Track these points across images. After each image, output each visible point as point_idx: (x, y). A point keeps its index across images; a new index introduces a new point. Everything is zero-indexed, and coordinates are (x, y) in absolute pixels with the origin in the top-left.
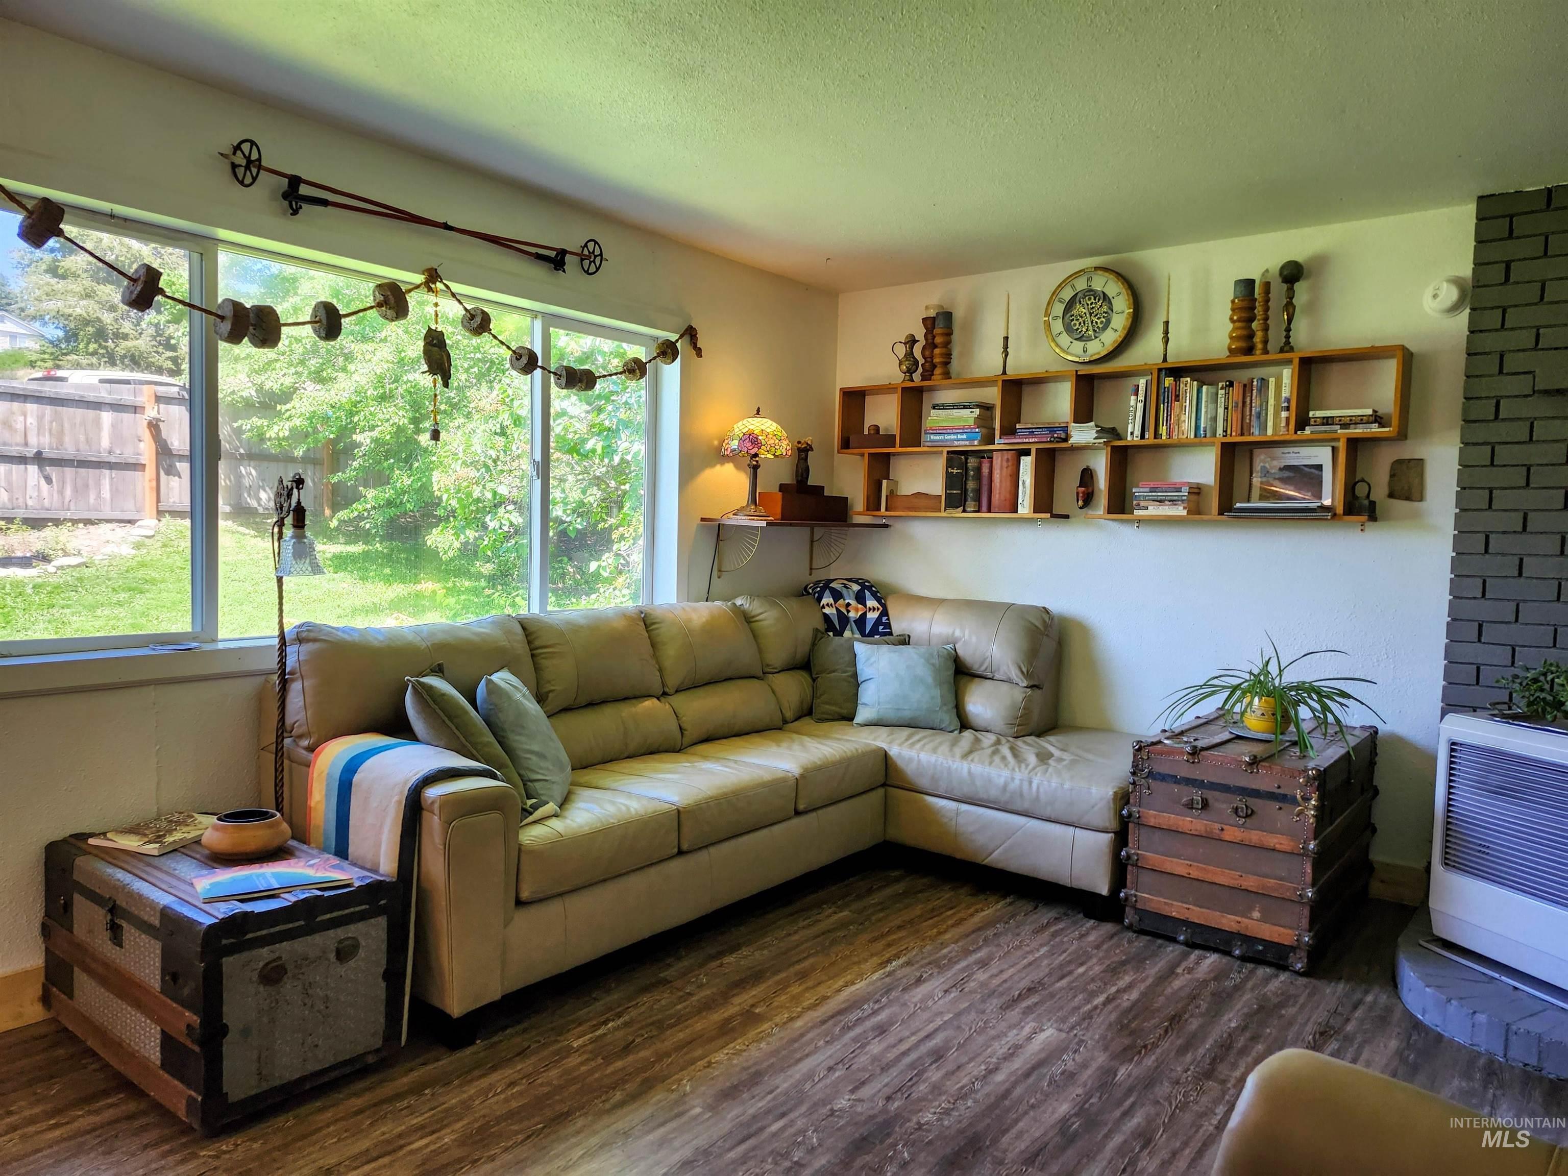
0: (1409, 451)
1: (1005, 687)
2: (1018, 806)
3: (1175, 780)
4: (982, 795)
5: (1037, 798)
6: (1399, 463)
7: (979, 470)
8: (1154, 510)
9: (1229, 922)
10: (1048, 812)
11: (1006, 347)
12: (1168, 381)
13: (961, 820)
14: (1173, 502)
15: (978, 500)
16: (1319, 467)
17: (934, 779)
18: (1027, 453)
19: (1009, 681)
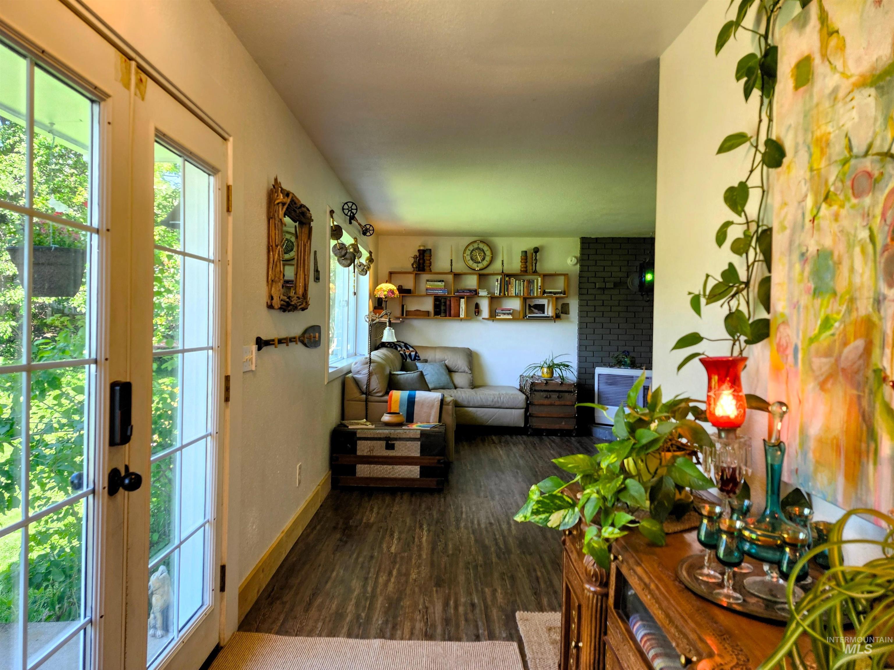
0: (566, 301)
1: (464, 374)
2: (497, 406)
3: (542, 391)
4: (485, 404)
5: (503, 402)
6: (563, 304)
7: (445, 303)
8: (502, 317)
9: (557, 427)
10: (507, 406)
11: (451, 263)
12: (507, 279)
13: (478, 413)
14: (508, 314)
15: (445, 312)
16: (544, 305)
17: (469, 402)
18: (463, 298)
19: (464, 372)
